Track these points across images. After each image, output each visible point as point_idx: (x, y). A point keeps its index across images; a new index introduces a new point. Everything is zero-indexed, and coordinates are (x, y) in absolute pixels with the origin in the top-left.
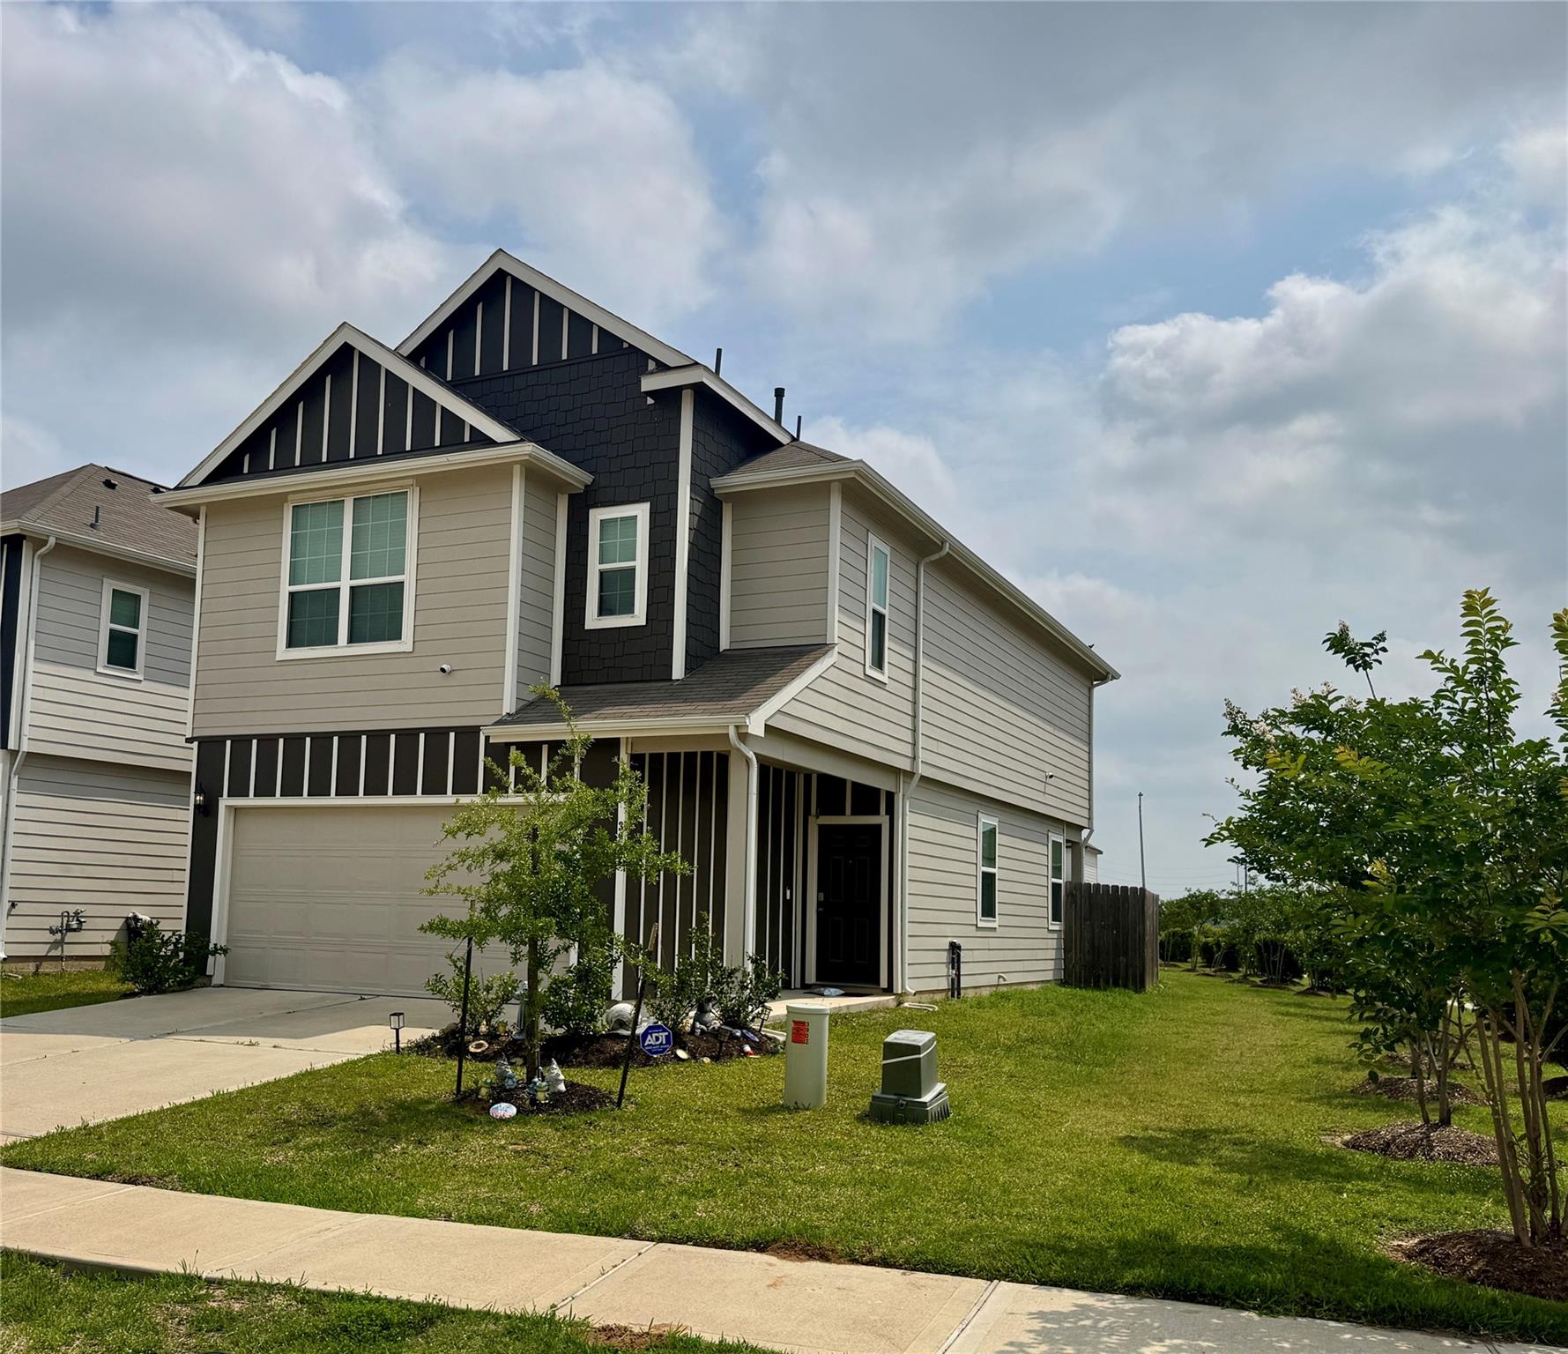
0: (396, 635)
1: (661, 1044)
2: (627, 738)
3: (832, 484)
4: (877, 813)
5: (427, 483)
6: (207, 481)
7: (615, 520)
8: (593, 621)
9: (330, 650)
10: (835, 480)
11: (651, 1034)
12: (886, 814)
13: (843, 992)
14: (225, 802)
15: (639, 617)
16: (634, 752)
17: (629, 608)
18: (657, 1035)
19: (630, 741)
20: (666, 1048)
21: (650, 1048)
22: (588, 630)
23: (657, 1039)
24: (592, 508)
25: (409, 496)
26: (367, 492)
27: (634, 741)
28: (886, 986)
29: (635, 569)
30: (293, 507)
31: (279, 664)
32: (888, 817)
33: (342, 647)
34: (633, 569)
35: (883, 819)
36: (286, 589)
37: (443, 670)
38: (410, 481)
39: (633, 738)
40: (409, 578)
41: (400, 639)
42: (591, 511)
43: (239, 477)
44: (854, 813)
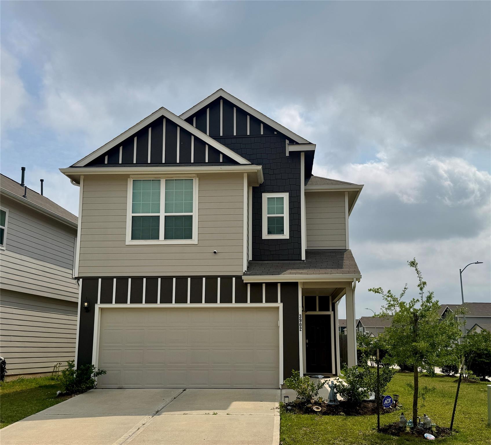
0: (190, 237)
1: (389, 403)
2: (301, 282)
3: (345, 192)
4: (329, 310)
5: (201, 177)
6: (87, 166)
7: (274, 198)
8: (265, 236)
9: (156, 242)
10: (347, 191)
11: (386, 399)
12: (332, 311)
13: (324, 376)
14: (98, 306)
15: (286, 235)
16: (304, 287)
17: (282, 231)
18: (388, 399)
19: (302, 283)
20: (390, 405)
21: (386, 405)
22: (263, 239)
23: (388, 401)
24: (263, 193)
25: (194, 181)
26: (172, 177)
27: (304, 283)
28: (335, 373)
29: (283, 217)
30: (133, 180)
31: (127, 246)
32: (333, 312)
33: (162, 241)
34: (283, 218)
35: (331, 313)
36: (130, 215)
37: (215, 252)
38: (194, 175)
39: (303, 282)
40: (195, 214)
41: (192, 239)
42: (263, 194)
43: (103, 165)
44: (320, 310)
